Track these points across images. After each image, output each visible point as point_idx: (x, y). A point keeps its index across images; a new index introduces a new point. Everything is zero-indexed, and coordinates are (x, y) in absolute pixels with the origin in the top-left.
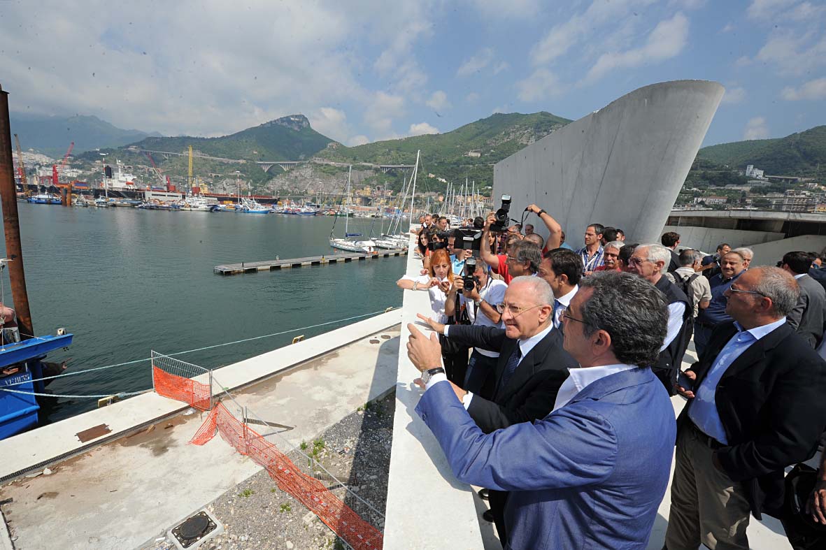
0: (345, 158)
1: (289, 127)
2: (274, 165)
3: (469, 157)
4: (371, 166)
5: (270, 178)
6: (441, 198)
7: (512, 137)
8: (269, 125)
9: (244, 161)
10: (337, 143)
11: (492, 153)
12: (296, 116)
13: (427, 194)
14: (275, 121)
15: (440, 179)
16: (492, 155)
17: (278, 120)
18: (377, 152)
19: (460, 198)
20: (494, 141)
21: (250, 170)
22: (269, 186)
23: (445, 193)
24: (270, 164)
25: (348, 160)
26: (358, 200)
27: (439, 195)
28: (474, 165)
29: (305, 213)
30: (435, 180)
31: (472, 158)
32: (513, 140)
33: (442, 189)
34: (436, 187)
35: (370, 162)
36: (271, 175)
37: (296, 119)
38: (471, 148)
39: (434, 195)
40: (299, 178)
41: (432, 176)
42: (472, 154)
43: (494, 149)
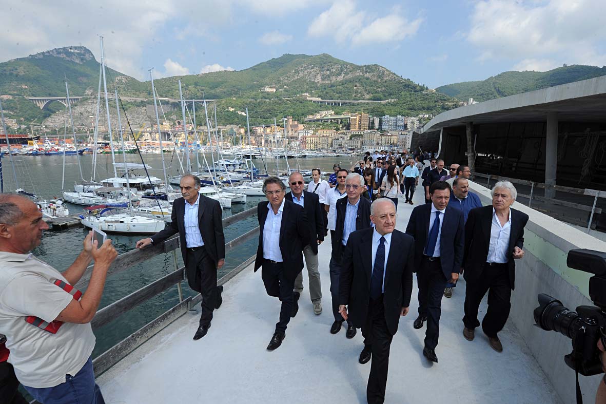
0: (138, 93)
1: (68, 59)
2: (52, 101)
3: (265, 92)
4: (169, 101)
5: (46, 116)
6: (242, 131)
7: (301, 74)
8: (41, 56)
9: (10, 97)
10: (127, 77)
11: (285, 89)
12: (76, 48)
13: (229, 127)
14: (48, 52)
15: (240, 113)
16: (286, 91)
17: (52, 51)
18: (173, 87)
19: (259, 130)
20: (286, 78)
21: (19, 106)
22: (47, 124)
23: (246, 125)
24: (46, 100)
25: (141, 95)
26: (157, 136)
27: (240, 127)
28: (270, 99)
30: (234, 113)
31: (268, 93)
32: (303, 77)
33: (242, 122)
34: (236, 120)
35: (166, 97)
36: (48, 112)
37: (76, 51)
38: (267, 85)
39: (235, 128)
40: (86, 114)
41: (232, 109)
42: (269, 90)
43: (287, 85)
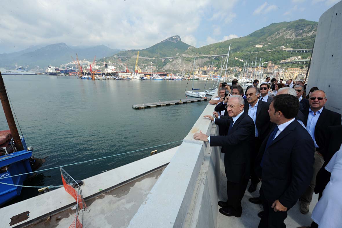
0: (196, 53)
1: (172, 41)
2: (166, 59)
3: (256, 48)
4: (207, 56)
5: (164, 65)
6: (240, 70)
7: (281, 35)
8: (164, 42)
9: (155, 58)
10: (192, 47)
11: (269, 45)
12: (175, 36)
13: (234, 67)
14: (167, 39)
15: (240, 60)
16: (269, 46)
17: (168, 39)
18: (210, 49)
19: (250, 69)
20: (271, 38)
21: (157, 62)
22: (164, 68)
23: (243, 67)
24: (164, 59)
25: (197, 54)
26: (201, 72)
27: (239, 68)
28: (258, 52)
29: (178, 79)
30: (238, 61)
31: (258, 48)
32: (282, 36)
33: (241, 65)
34: (238, 64)
35: (207, 54)
36: (165, 63)
37: (175, 38)
38: (258, 43)
39: (237, 68)
40: (176, 64)
41: (236, 59)
42: (258, 46)
43: (271, 42)
